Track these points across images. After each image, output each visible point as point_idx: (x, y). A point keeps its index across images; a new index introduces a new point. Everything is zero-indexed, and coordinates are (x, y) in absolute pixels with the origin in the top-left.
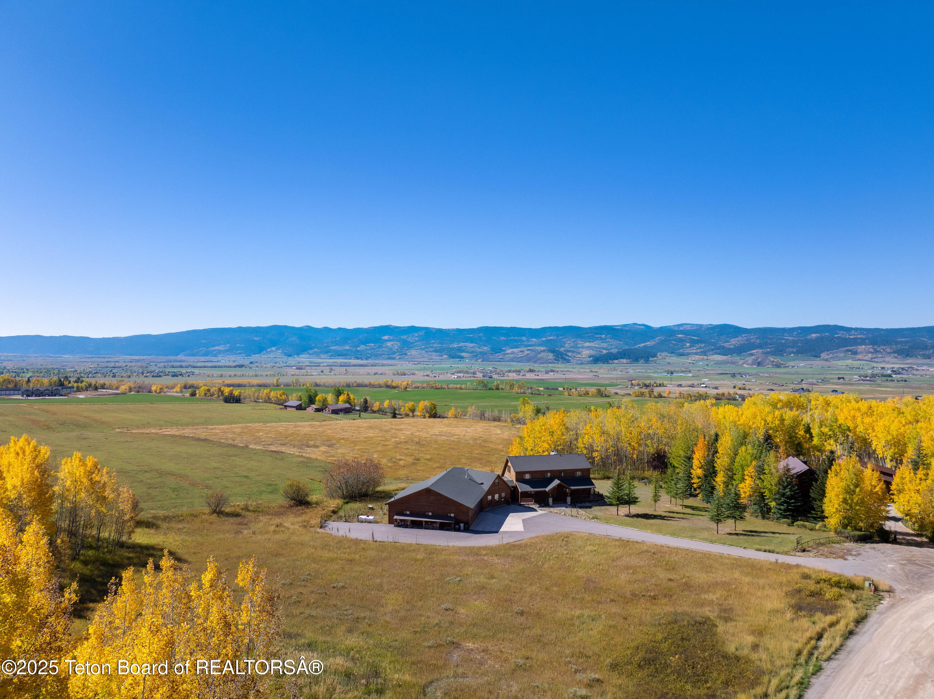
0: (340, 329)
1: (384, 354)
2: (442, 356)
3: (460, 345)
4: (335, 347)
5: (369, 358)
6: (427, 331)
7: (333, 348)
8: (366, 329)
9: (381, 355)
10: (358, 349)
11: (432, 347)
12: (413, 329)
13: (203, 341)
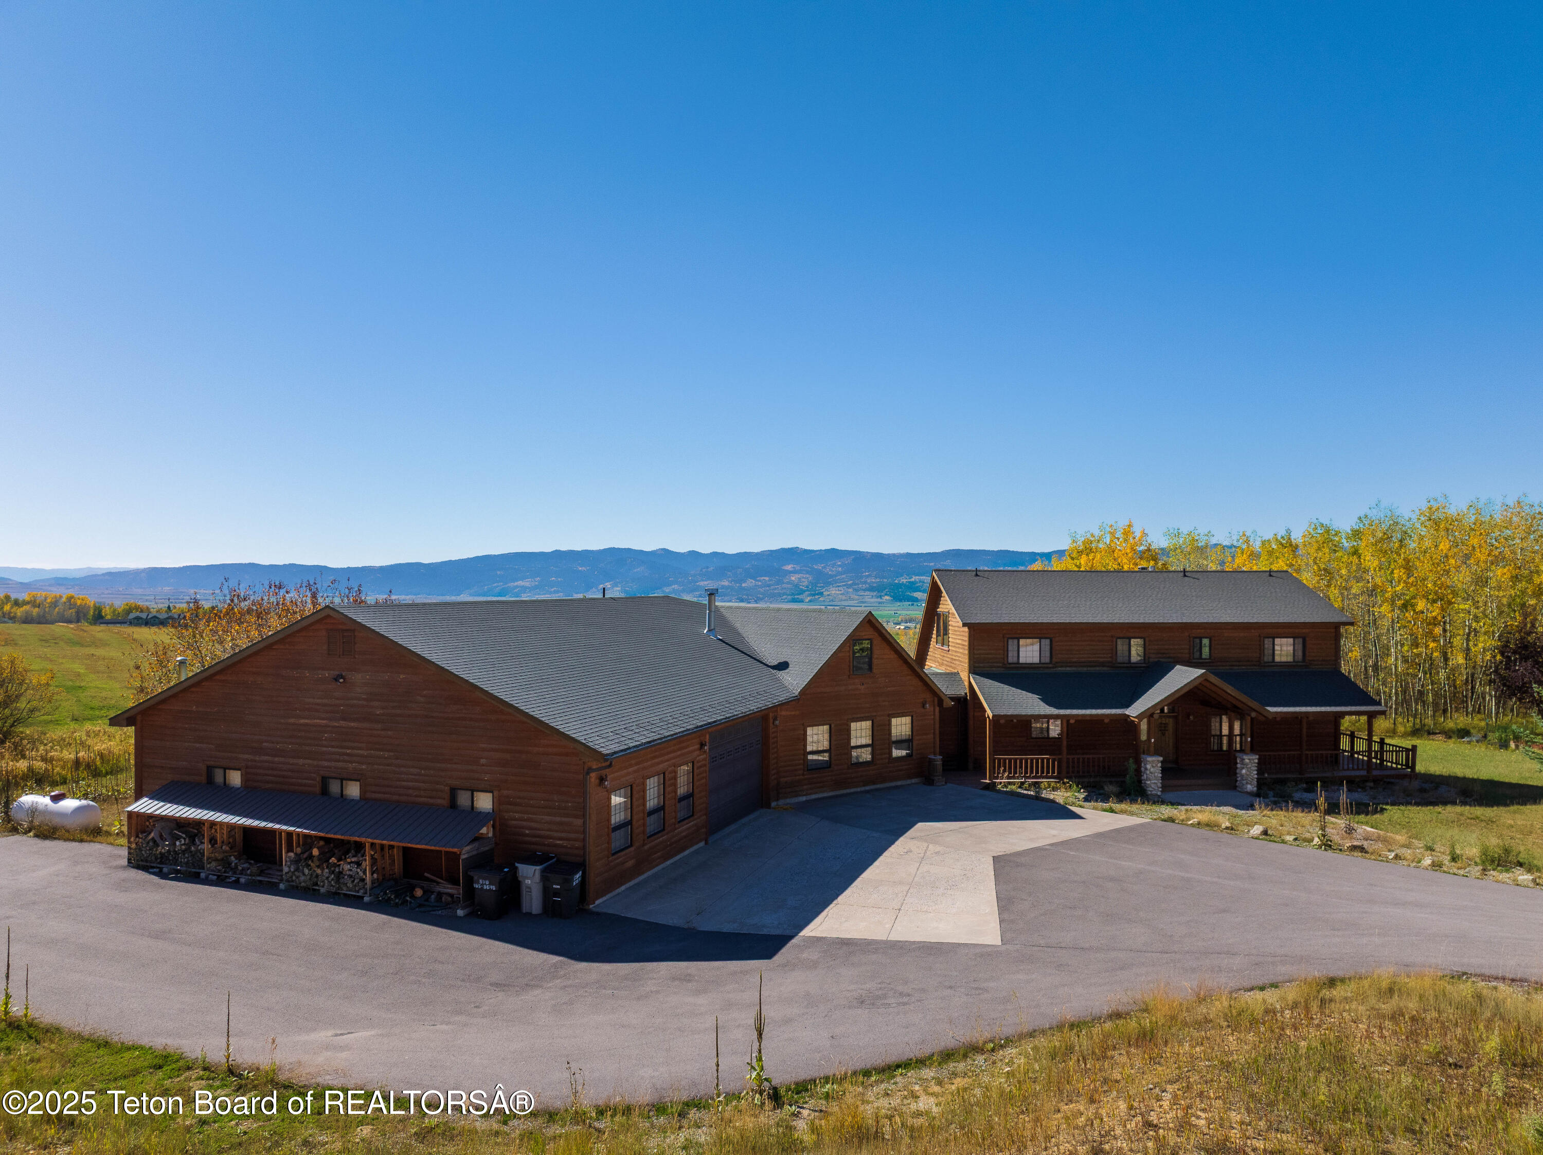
0: (715, 554)
1: (784, 594)
2: (881, 597)
3: (913, 580)
4: (706, 583)
5: (761, 599)
6: (858, 557)
7: (702, 583)
8: (757, 554)
9: (780, 595)
10: (743, 585)
11: (865, 583)
12: (833, 554)
13: (499, 573)
